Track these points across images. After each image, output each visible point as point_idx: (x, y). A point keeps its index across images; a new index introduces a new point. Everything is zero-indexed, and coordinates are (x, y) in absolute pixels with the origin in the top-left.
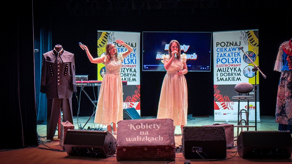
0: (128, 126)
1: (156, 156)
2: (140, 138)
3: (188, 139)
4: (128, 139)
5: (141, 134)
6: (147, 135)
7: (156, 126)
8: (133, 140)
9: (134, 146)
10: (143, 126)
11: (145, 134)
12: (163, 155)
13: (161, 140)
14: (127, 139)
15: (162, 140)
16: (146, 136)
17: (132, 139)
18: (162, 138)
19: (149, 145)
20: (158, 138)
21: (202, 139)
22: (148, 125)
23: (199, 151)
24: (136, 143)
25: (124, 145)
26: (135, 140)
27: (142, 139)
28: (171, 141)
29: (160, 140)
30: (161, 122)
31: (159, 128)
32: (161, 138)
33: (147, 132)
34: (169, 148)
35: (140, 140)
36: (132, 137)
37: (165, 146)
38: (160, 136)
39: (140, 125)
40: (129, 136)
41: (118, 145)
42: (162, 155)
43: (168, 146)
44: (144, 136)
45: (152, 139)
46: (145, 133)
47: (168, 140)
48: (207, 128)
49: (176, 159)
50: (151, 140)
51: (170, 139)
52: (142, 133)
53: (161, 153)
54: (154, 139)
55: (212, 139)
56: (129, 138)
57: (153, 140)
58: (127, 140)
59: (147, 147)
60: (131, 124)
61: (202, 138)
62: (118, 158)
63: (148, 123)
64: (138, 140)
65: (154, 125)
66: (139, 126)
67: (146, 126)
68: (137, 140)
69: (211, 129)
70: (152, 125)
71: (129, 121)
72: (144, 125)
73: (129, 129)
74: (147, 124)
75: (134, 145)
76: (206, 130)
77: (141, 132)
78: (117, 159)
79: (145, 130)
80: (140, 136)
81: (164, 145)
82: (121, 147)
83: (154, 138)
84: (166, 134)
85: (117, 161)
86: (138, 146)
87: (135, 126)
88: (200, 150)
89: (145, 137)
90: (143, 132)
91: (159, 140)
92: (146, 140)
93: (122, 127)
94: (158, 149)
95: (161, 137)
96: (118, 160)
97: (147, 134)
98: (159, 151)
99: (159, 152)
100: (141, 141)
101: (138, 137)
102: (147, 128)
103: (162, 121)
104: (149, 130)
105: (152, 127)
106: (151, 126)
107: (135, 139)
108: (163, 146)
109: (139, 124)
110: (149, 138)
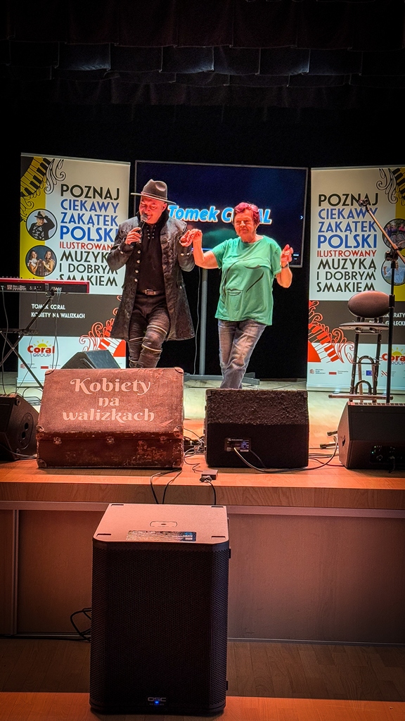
0: (71, 383)
1: (136, 458)
2: (98, 414)
3: (218, 419)
4: (68, 416)
5: (101, 404)
6: (115, 407)
7: (139, 387)
8: (80, 418)
9: (80, 433)
10: (108, 386)
11: (111, 404)
12: (153, 457)
13: (149, 419)
14: (65, 414)
15: (152, 418)
16: (114, 410)
17: (79, 416)
18: (152, 414)
19: (118, 430)
20: (141, 414)
21: (251, 419)
22: (121, 383)
23: (241, 448)
24: (87, 426)
25: (57, 430)
26: (86, 418)
27: (102, 416)
28: (175, 422)
29: (146, 418)
30: (153, 377)
31: (146, 390)
32: (149, 416)
33: (117, 400)
34: (168, 440)
35: (98, 419)
36: (79, 412)
37: (157, 434)
38: (146, 410)
39: (101, 382)
40: (71, 407)
41: (43, 430)
42: (149, 457)
43: (165, 434)
44: (109, 408)
45: (127, 418)
46: (109, 402)
47: (166, 419)
48: (265, 394)
49: (184, 466)
50: (124, 418)
51: (171, 419)
52: (104, 402)
53: (147, 451)
54: (133, 418)
55: (275, 421)
56: (71, 414)
57: (130, 419)
58: (65, 418)
59: (113, 434)
60: (78, 380)
61: (251, 417)
62: (41, 461)
63: (120, 379)
64: (92, 418)
65: (135, 384)
66: (99, 385)
67: (114, 385)
68: (89, 417)
69: (273, 396)
70: (129, 384)
71: (73, 373)
72: (110, 382)
73: (73, 391)
74: (118, 380)
75: (82, 430)
76: (261, 399)
77: (101, 400)
78: (39, 463)
79: (112, 394)
80: (99, 407)
81: (154, 431)
82: (49, 434)
83: (133, 415)
84: (161, 405)
85: (39, 468)
86: (91, 434)
87: (88, 384)
88: (245, 446)
89: (111, 412)
90: (107, 400)
91: (143, 420)
92: (113, 419)
93: (55, 386)
94: (140, 442)
95: (149, 411)
96: (41, 467)
97: (117, 404)
98: (143, 446)
99: (143, 450)
100: (101, 421)
101: (93, 410)
102: (117, 390)
103: (156, 374)
104: (122, 396)
105: (131, 387)
106: (127, 384)
107: (86, 415)
108: (154, 433)
109: (97, 381)
110: (120, 414)
